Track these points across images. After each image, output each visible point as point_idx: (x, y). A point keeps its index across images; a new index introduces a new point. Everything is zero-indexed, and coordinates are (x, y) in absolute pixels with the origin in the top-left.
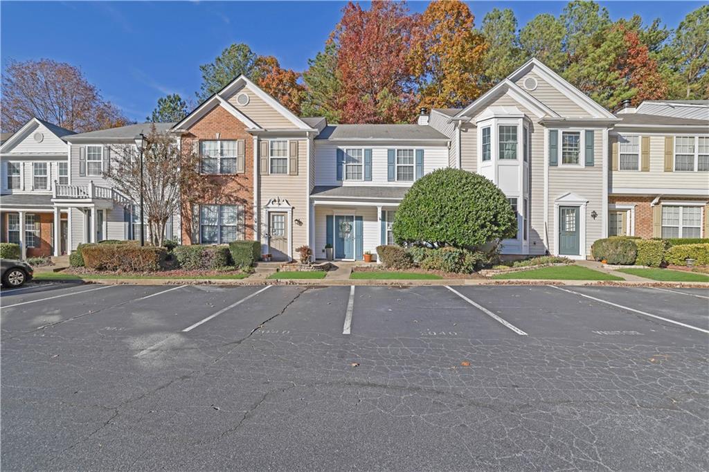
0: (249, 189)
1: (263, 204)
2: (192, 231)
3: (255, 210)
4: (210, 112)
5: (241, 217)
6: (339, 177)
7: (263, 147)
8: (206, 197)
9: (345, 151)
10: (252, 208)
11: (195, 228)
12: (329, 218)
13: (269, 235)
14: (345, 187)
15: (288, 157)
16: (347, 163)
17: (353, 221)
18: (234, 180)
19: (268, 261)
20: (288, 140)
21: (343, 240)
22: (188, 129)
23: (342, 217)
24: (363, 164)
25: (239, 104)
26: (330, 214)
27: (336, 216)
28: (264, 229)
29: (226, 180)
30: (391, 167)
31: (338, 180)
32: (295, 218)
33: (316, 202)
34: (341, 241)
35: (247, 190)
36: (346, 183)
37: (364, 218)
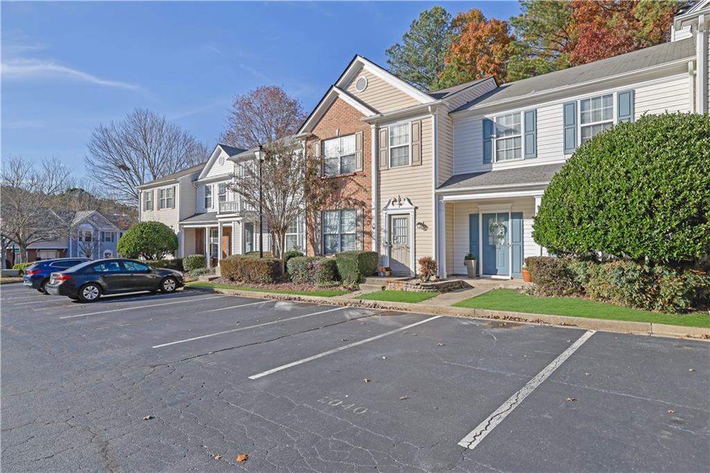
0: (368, 189)
1: (383, 205)
2: (315, 240)
3: (374, 213)
4: (330, 107)
5: (359, 223)
6: (487, 159)
7: (383, 135)
8: (328, 202)
9: (495, 121)
10: (370, 211)
11: (318, 236)
12: (474, 217)
13: (390, 243)
14: (495, 172)
15: (409, 143)
16: (498, 137)
17: (508, 220)
18: (352, 180)
19: (385, 276)
20: (409, 121)
21: (494, 248)
22: (311, 131)
23: (493, 215)
24: (522, 134)
25: (358, 91)
26: (474, 211)
27: (483, 214)
28: (384, 235)
29: (345, 181)
30: (570, 132)
31: (484, 163)
32: (418, 221)
33: (446, 198)
34: (491, 250)
35: (365, 190)
36: (496, 167)
37: (524, 215)
